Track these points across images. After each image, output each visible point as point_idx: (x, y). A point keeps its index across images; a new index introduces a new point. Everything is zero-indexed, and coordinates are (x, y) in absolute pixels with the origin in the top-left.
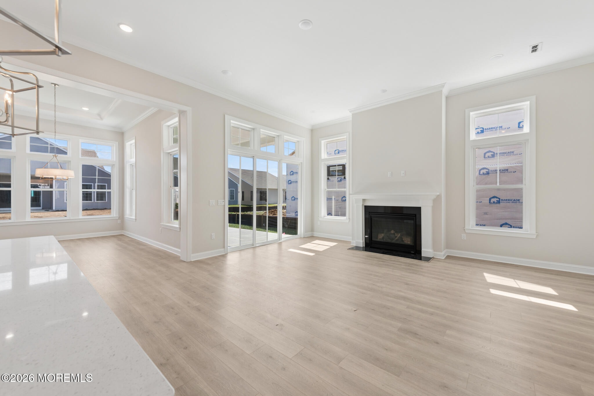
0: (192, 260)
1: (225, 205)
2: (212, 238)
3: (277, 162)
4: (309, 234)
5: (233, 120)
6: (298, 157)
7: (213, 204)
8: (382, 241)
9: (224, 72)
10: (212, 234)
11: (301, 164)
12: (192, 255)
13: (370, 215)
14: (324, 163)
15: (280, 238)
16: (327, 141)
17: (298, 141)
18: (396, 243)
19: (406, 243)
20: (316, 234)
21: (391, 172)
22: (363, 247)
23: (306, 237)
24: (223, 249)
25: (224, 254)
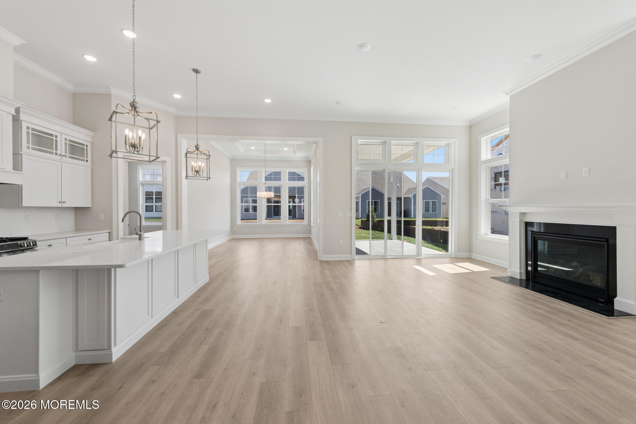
0: (323, 260)
1: (351, 217)
2: (340, 244)
3: (416, 172)
4: (465, 255)
5: (360, 139)
6: (448, 163)
7: (341, 215)
8: (554, 275)
9: (338, 103)
10: (340, 241)
11: (453, 171)
12: (323, 256)
13: (533, 235)
14: (487, 166)
15: (419, 253)
16: (492, 137)
17: (448, 144)
18: (576, 281)
19: (595, 283)
20: (474, 256)
21: (565, 172)
22: (521, 280)
23: (458, 257)
24: (350, 255)
25: (351, 259)
